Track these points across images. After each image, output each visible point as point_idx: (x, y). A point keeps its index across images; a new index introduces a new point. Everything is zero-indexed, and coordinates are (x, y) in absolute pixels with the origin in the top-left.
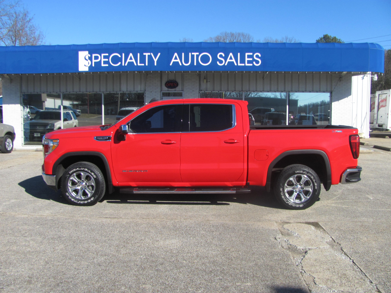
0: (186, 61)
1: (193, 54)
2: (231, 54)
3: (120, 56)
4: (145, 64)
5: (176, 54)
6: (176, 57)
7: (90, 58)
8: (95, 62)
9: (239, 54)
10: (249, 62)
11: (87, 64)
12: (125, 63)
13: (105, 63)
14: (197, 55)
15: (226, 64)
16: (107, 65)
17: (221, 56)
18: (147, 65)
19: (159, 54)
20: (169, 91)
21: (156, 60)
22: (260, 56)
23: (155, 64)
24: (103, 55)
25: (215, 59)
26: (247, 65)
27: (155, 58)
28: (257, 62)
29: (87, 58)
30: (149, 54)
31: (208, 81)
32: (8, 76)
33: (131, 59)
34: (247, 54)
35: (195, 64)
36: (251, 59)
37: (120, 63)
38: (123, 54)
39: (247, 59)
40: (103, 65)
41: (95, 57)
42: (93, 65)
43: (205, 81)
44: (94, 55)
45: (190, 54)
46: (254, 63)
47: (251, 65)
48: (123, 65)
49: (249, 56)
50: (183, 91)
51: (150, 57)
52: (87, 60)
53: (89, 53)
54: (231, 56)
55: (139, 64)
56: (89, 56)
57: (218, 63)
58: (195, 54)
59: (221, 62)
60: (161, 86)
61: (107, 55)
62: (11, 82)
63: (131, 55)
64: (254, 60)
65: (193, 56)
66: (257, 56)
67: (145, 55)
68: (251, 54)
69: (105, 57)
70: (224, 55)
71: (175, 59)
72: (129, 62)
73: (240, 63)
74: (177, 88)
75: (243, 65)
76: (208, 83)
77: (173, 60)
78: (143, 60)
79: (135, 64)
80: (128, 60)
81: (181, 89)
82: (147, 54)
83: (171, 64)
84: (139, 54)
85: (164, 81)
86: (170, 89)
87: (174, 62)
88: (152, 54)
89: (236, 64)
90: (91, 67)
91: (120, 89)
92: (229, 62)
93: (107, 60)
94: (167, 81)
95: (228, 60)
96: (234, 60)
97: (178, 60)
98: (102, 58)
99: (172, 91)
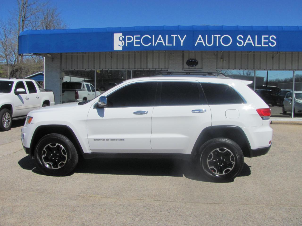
0: (210, 42)
1: (215, 36)
2: (249, 36)
3: (150, 37)
4: (173, 44)
5: (200, 36)
6: (200, 39)
7: (124, 39)
8: (128, 43)
9: (256, 36)
10: (265, 43)
11: (121, 45)
12: (155, 44)
13: (137, 43)
14: (219, 37)
15: (245, 45)
16: (139, 45)
17: (240, 38)
18: (174, 45)
19: (185, 36)
20: (189, 68)
21: (182, 41)
22: (275, 38)
23: (182, 45)
24: (135, 36)
25: (235, 41)
26: (263, 46)
27: (182, 39)
28: (273, 43)
29: (121, 39)
30: (177, 36)
31: (224, 60)
32: (50, 55)
33: (160, 40)
34: (263, 36)
35: (217, 45)
36: (267, 41)
37: (150, 44)
38: (153, 36)
39: (263, 41)
40: (135, 45)
41: (128, 38)
42: (127, 46)
43: (222, 60)
44: (127, 37)
45: (213, 36)
46: (270, 44)
47: (267, 46)
48: (153, 45)
49: (265, 38)
50: (202, 68)
51: (177, 38)
52: (121, 41)
53: (123, 35)
54: (249, 38)
55: (167, 45)
56: (123, 37)
57: (237, 44)
58: (217, 36)
59: (240, 43)
60: (183, 64)
61: (139, 36)
62: (53, 61)
63: (160, 36)
64: (270, 42)
65: (215, 38)
66: (273, 38)
67: (173, 37)
68: (268, 36)
69: (137, 38)
70: (243, 37)
71: (200, 40)
72: (158, 43)
73: (257, 44)
74: (197, 66)
75: (260, 46)
76: (224, 62)
77: (198, 41)
78: (171, 41)
79: (164, 45)
80: (158, 41)
81: (200, 67)
82: (174, 36)
83: (196, 45)
84: (167, 36)
85: (186, 60)
86: (191, 67)
87: (198, 43)
88: (179, 36)
89: (253, 45)
90: (124, 47)
91: (147, 66)
92: (247, 43)
93: (139, 41)
94: (188, 59)
95: (247, 42)
96: (251, 42)
97: (202, 41)
98: (134, 39)
99: (192, 68)
